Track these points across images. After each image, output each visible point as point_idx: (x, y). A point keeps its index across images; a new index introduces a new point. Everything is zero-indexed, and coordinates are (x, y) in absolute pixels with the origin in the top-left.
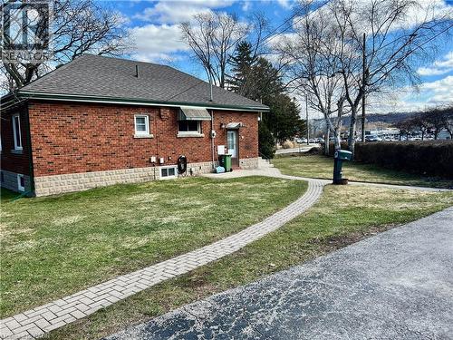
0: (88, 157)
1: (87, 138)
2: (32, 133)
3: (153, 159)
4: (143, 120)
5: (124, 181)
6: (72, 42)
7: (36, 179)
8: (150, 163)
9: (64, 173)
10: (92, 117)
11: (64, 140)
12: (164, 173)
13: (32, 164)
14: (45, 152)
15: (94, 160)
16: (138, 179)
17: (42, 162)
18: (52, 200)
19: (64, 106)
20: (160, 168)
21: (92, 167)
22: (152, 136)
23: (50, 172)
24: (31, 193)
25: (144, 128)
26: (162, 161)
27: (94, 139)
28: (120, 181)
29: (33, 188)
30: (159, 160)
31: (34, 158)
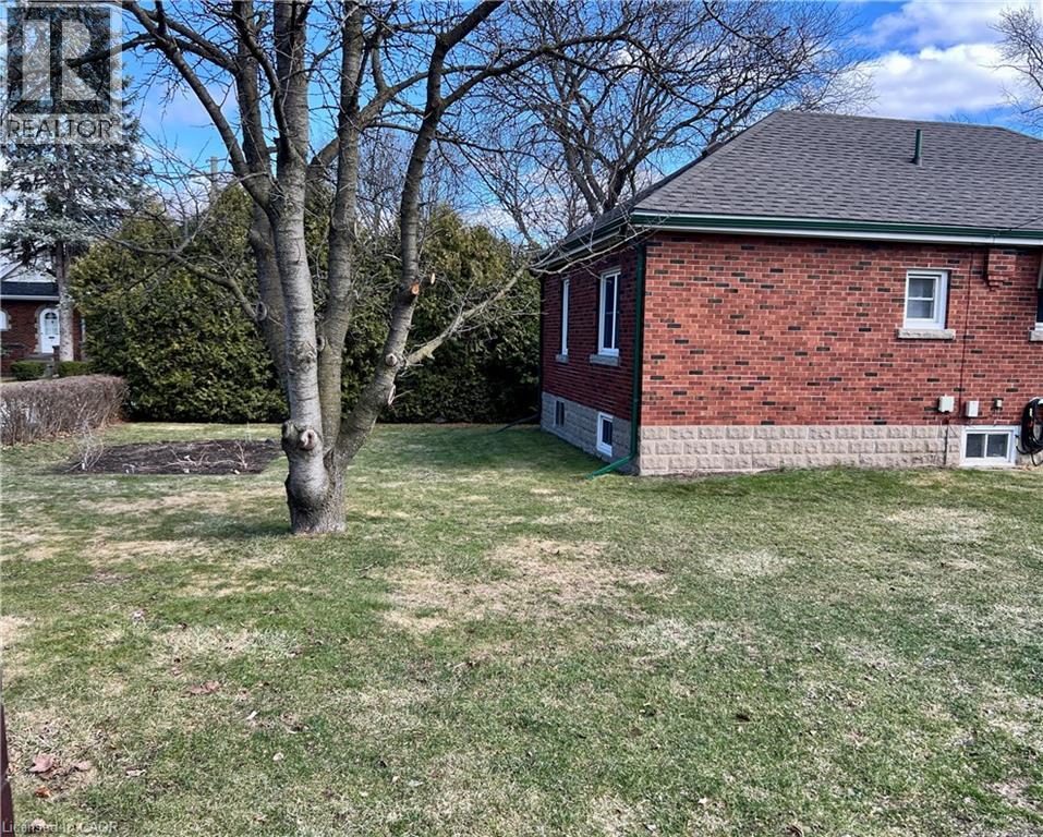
0: (769, 385)
1: (774, 333)
2: (648, 315)
3: (948, 404)
4: (927, 286)
5: (856, 458)
6: (717, 100)
7: (645, 430)
8: (935, 414)
9: (709, 421)
10: (794, 277)
11: (718, 336)
12: (975, 446)
13: (640, 393)
14: (670, 366)
15: (785, 394)
16: (897, 457)
17: (663, 390)
18: (680, 488)
19: (727, 247)
20: (964, 431)
21: (776, 413)
22: (951, 333)
23: (675, 416)
24: (627, 462)
25: (927, 310)
26: (973, 409)
27: (791, 337)
28: (845, 458)
29: (635, 451)
30: (962, 407)
31: (646, 378)
